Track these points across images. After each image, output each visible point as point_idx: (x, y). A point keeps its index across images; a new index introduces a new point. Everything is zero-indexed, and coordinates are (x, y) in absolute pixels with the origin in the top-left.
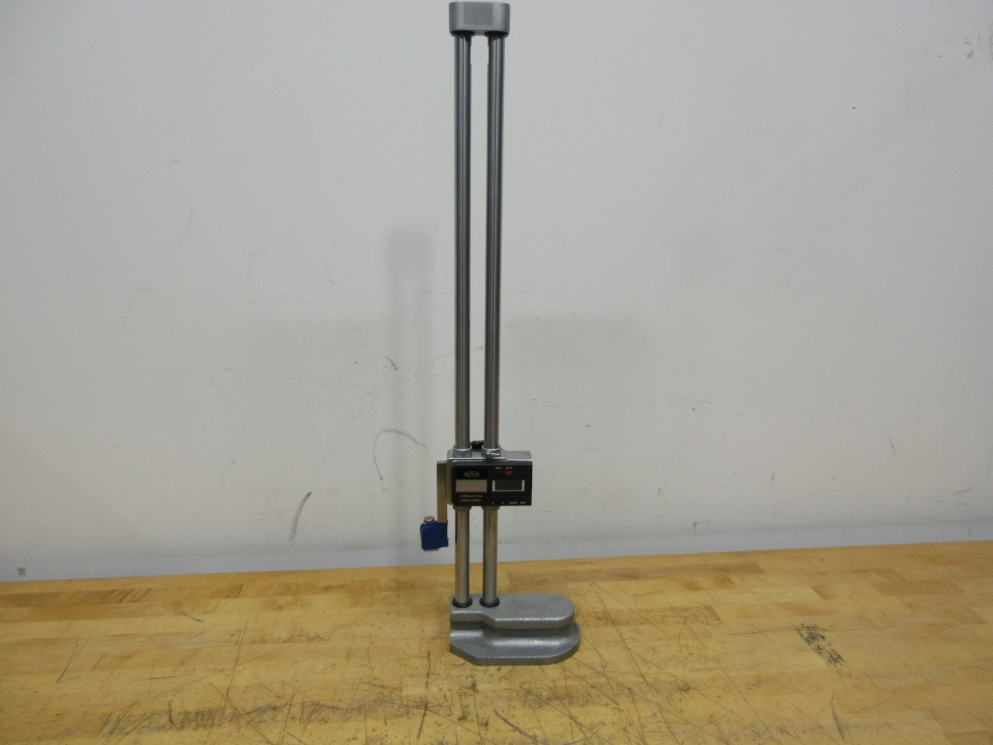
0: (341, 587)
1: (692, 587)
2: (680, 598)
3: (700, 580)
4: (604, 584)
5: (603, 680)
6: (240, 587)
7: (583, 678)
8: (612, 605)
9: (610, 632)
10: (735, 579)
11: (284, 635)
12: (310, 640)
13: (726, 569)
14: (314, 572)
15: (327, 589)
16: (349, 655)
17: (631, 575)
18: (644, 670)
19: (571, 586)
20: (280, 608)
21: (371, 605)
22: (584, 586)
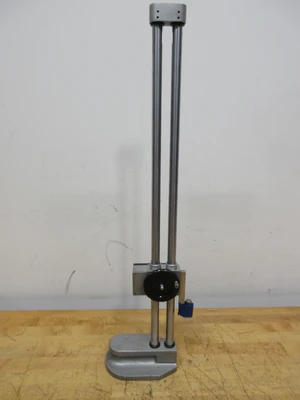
0: (87, 321)
1: (270, 329)
2: (264, 337)
3: (274, 325)
4: (222, 325)
5: (222, 393)
6: (38, 319)
7: (211, 390)
8: (227, 340)
9: (225, 357)
10: (293, 325)
11: (55, 352)
12: (68, 355)
13: (287, 318)
14: (75, 311)
15: (80, 322)
16: (86, 367)
17: (236, 320)
18: (246, 387)
19: (205, 325)
20: (55, 334)
21: (101, 334)
22: (211, 326)
